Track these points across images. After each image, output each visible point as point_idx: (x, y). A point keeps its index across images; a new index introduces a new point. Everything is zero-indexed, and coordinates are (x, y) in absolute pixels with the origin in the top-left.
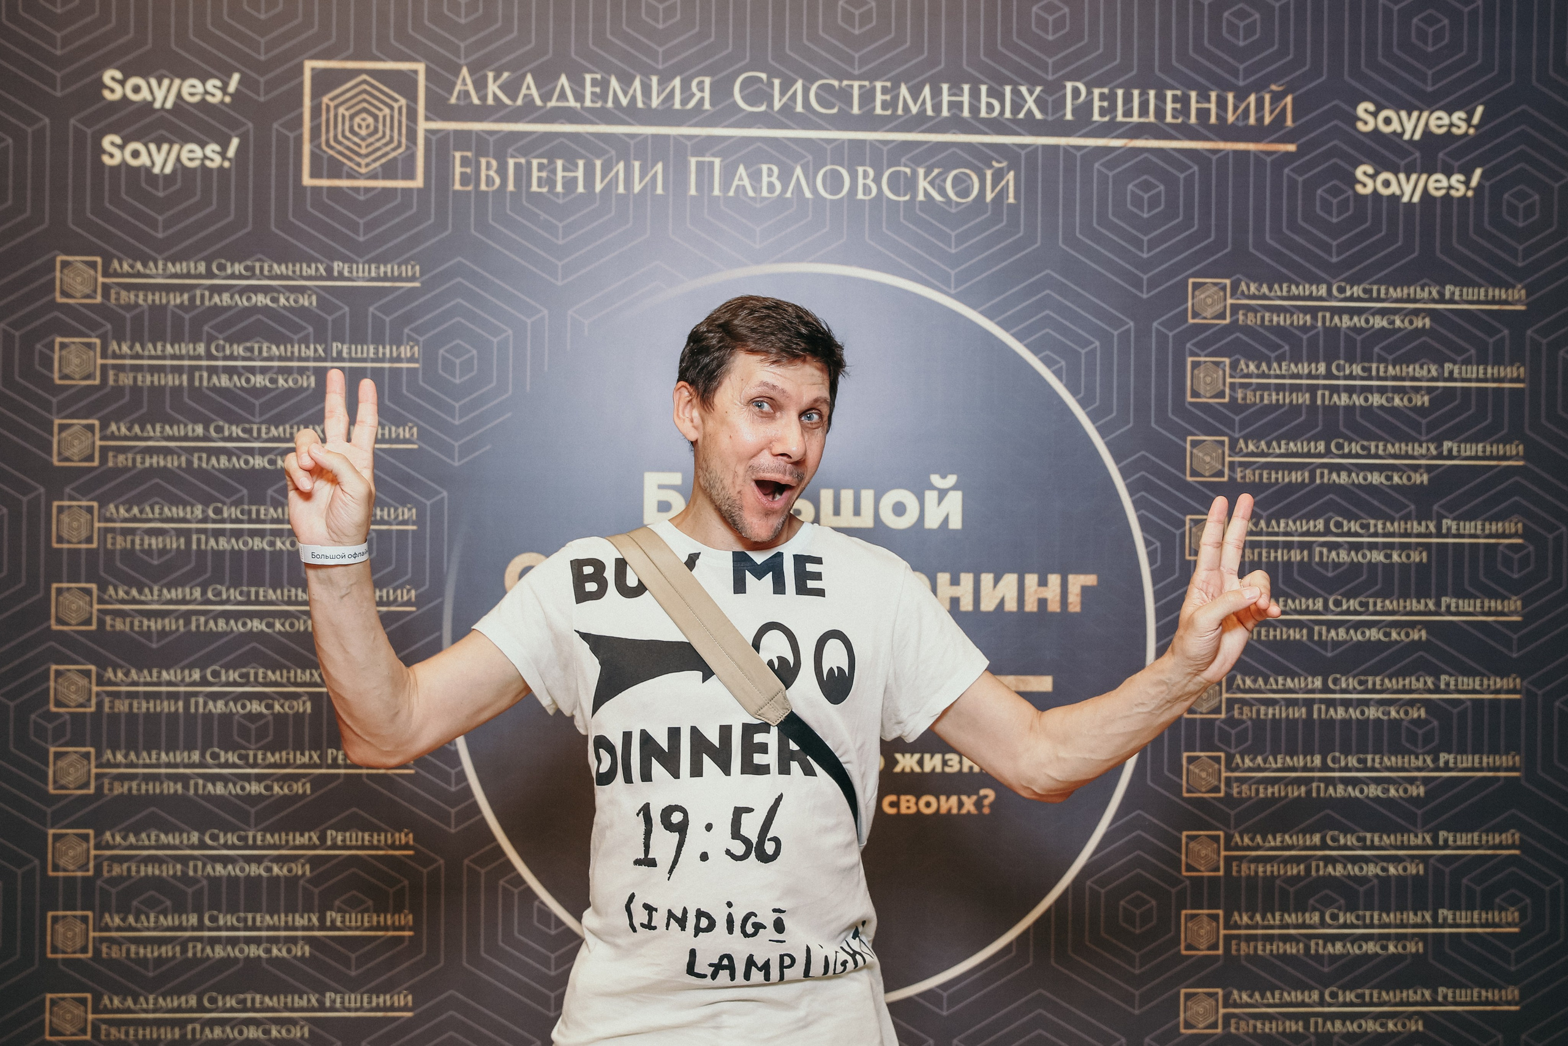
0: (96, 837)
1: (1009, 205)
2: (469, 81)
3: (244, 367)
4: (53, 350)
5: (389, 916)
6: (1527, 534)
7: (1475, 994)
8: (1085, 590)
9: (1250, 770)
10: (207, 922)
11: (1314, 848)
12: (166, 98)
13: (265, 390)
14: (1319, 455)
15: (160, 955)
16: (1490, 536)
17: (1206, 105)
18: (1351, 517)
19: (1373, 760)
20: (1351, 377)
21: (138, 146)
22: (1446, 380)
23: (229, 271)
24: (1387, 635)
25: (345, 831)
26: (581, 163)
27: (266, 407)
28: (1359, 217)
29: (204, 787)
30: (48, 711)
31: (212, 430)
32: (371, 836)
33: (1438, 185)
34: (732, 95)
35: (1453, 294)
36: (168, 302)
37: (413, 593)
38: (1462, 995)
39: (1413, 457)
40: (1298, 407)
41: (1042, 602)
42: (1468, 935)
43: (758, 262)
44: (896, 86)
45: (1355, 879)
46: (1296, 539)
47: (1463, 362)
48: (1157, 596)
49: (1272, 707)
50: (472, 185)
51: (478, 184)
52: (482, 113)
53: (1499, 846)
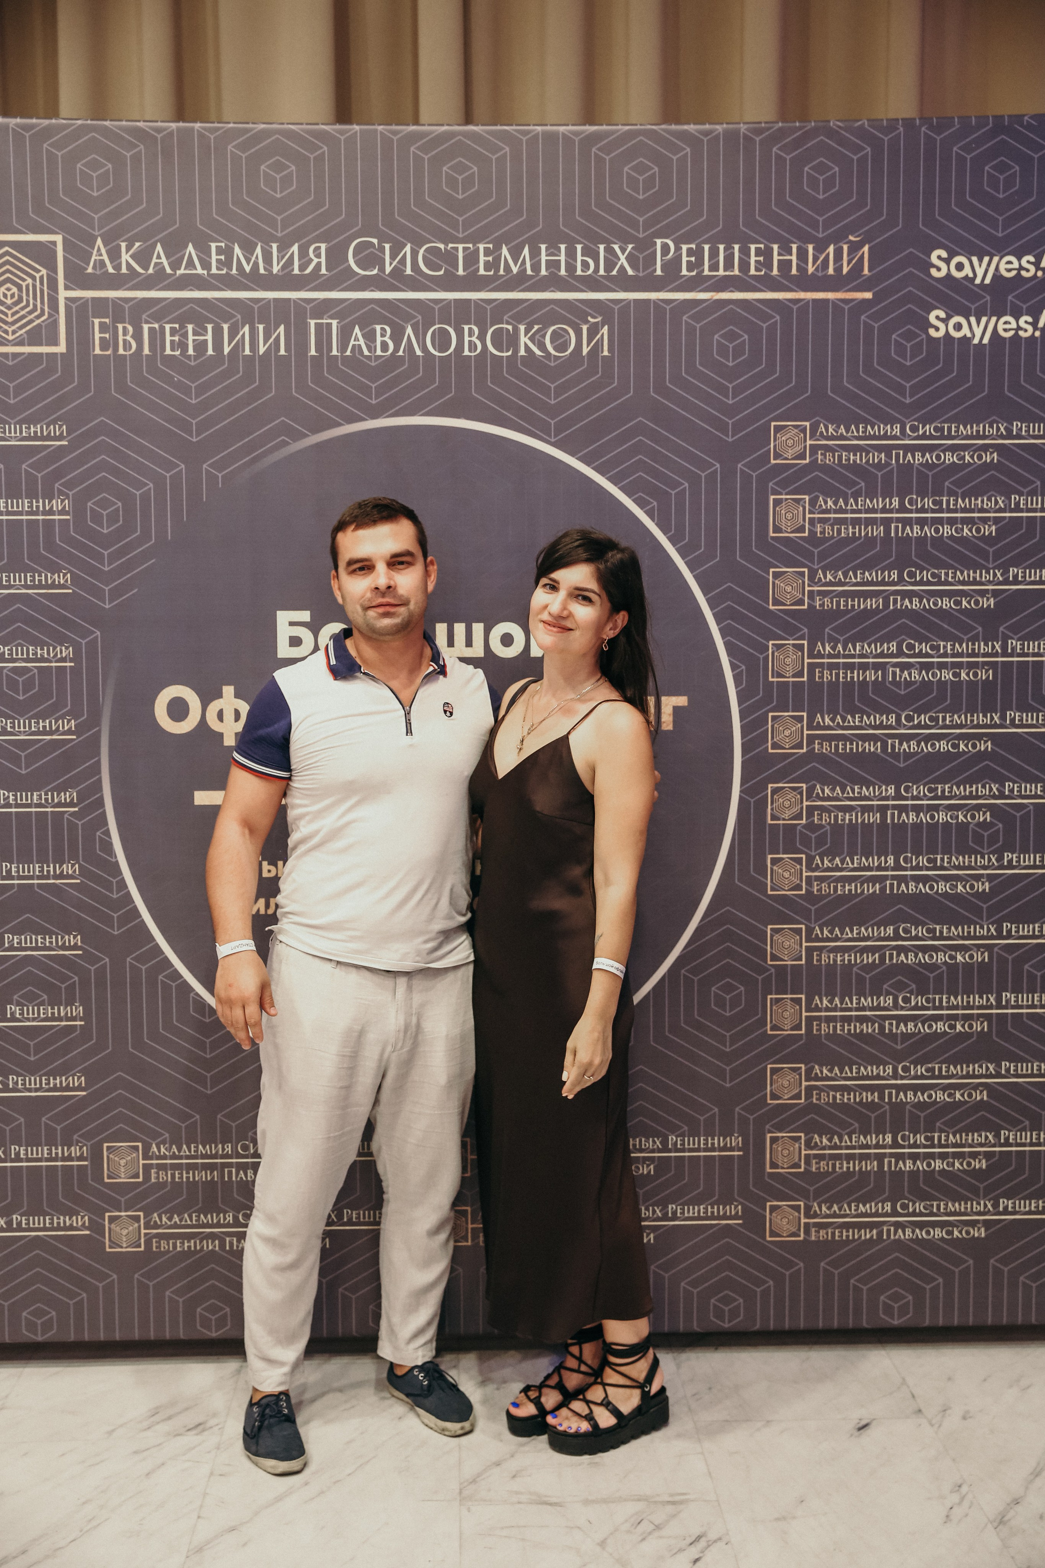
1: (604, 358)
2: (103, 251)
5: (62, 1008)
7: (1036, 1067)
8: (676, 710)
9: (828, 869)
11: (888, 938)
14: (893, 583)
17: (788, 257)
18: (921, 639)
19: (942, 860)
20: (923, 510)
22: (1012, 511)
24: (956, 746)
25: (20, 935)
26: (210, 327)
28: (932, 359)
32: (44, 938)
33: (1007, 326)
34: (347, 260)
35: (1021, 429)
37: (73, 722)
38: (1023, 1068)
39: (981, 583)
40: (874, 539)
42: (1030, 1015)
43: (374, 417)
44: (498, 248)
45: (925, 966)
46: (871, 660)
47: (1028, 494)
48: (743, 715)
49: (849, 812)
50: (111, 349)
51: (116, 349)
52: (117, 281)
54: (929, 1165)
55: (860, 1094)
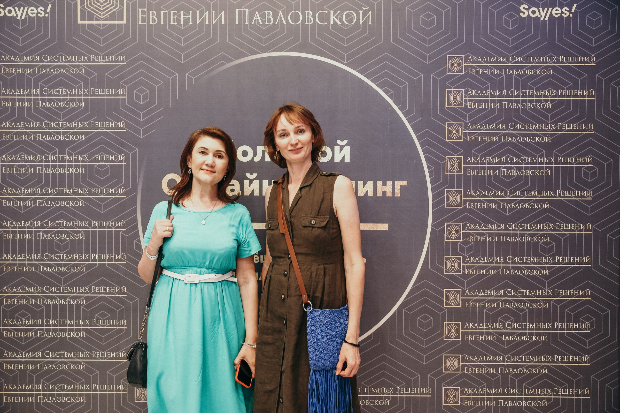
1: (369, 26)
3: (56, 99)
5: (117, 321)
6: (595, 163)
7: (571, 358)
8: (402, 187)
9: (473, 263)
10: (45, 323)
11: (501, 296)
13: (64, 108)
14: (503, 130)
15: (27, 336)
16: (579, 164)
18: (517, 156)
19: (527, 259)
20: (517, 96)
21: (11, 8)
22: (559, 97)
23: (49, 59)
24: (533, 206)
25: (99, 287)
26: (191, 12)
27: (64, 115)
28: (522, 27)
29: (43, 269)
31: (43, 124)
32: (110, 289)
33: (557, 12)
35: (563, 59)
36: (25, 72)
37: (125, 190)
38: (565, 359)
39: (544, 130)
40: (495, 109)
41: (384, 193)
42: (567, 333)
43: (264, 52)
45: (518, 309)
46: (493, 165)
47: (567, 89)
48: (433, 190)
49: (483, 236)
50: (146, 22)
51: (149, 22)
53: (582, 296)
54: (520, 404)
55: (487, 369)
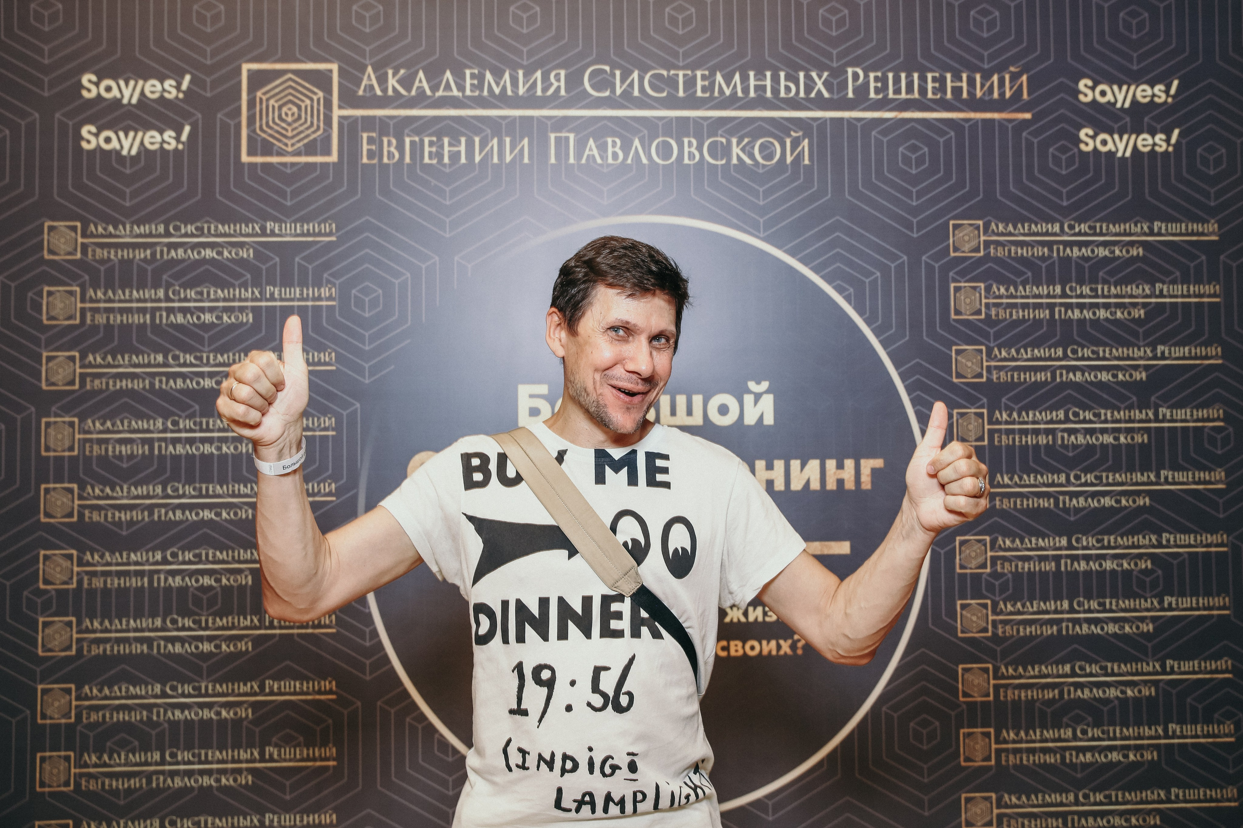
0: (77, 690)
1: (805, 166)
2: (373, 77)
3: (195, 308)
4: (42, 297)
5: (316, 750)
6: (1227, 418)
7: (1202, 793)
8: (874, 472)
9: (1011, 613)
10: (168, 758)
11: (1066, 676)
12: (131, 96)
13: (212, 325)
14: (1059, 359)
15: (129, 787)
16: (1198, 420)
18: (1085, 407)
19: (1111, 603)
20: (1081, 296)
21: (109, 133)
22: (1157, 297)
23: (183, 231)
24: (1118, 502)
25: (280, 680)
26: (463, 140)
27: (212, 340)
28: (1083, 169)
29: (165, 647)
30: (38, 588)
31: (170, 358)
32: (302, 684)
33: (1145, 143)
34: (582, 83)
35: (1160, 228)
36: (134, 257)
37: (333, 485)
38: (1191, 794)
39: (1133, 359)
40: (1040, 321)
41: (840, 482)
42: (1193, 744)
43: (606, 215)
44: (713, 74)
45: (1099, 700)
47: (1170, 283)
49: (1028, 562)
50: (377, 159)
51: (381, 158)
52: (384, 102)
53: (1217, 671)
55: (1046, 820)
